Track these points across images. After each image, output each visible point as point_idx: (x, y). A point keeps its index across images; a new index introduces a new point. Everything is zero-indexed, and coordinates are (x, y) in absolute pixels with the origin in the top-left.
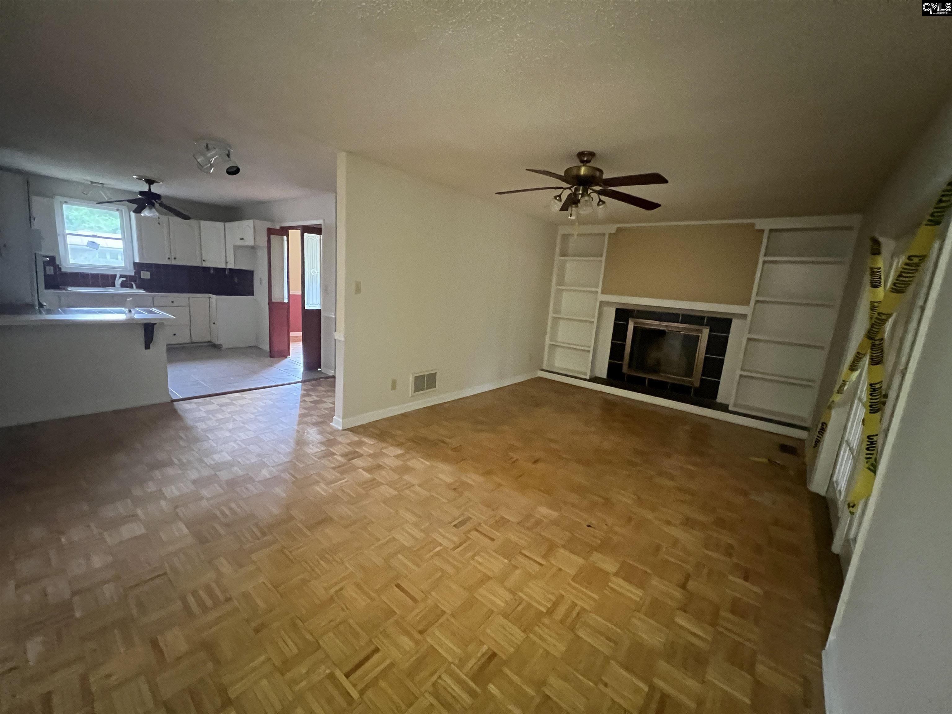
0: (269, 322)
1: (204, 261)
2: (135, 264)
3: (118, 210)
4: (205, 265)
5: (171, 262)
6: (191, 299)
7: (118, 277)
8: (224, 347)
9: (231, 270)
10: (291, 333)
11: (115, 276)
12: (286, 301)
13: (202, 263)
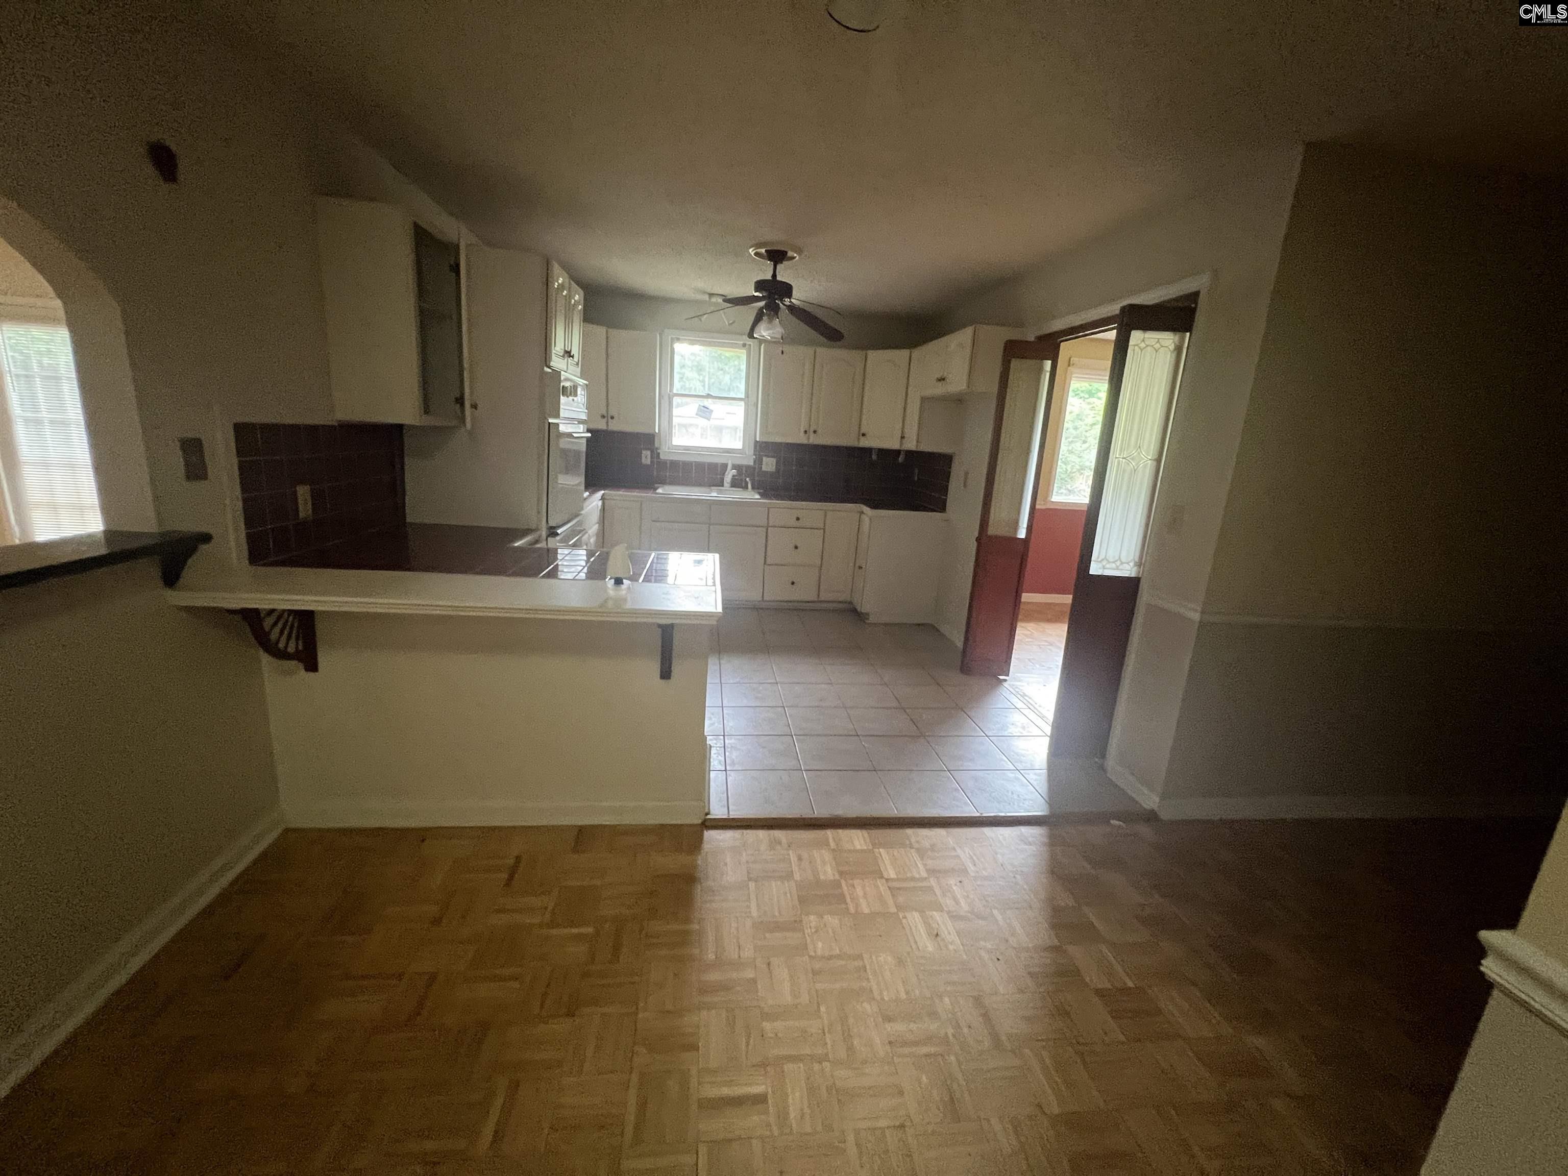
0: (974, 582)
1: (864, 435)
2: (756, 442)
3: (744, 345)
4: (865, 443)
5: (809, 438)
6: (829, 514)
7: (729, 467)
8: (872, 619)
9: (909, 453)
10: (1024, 595)
11: (725, 466)
12: (1022, 534)
13: (859, 439)
